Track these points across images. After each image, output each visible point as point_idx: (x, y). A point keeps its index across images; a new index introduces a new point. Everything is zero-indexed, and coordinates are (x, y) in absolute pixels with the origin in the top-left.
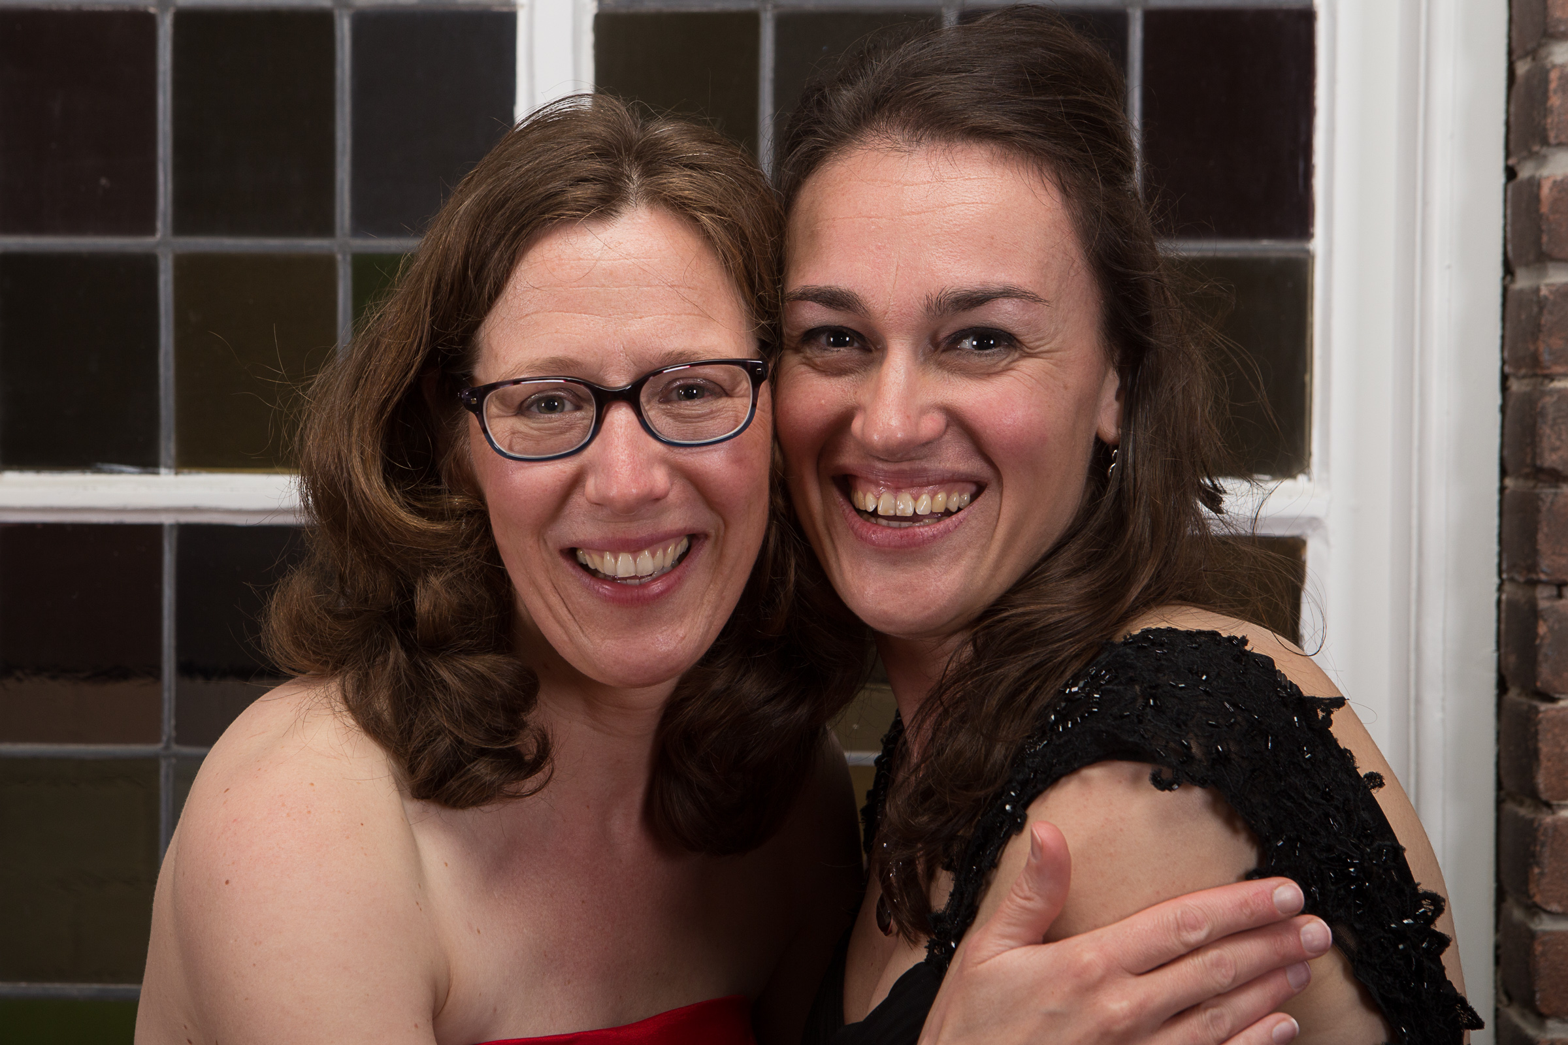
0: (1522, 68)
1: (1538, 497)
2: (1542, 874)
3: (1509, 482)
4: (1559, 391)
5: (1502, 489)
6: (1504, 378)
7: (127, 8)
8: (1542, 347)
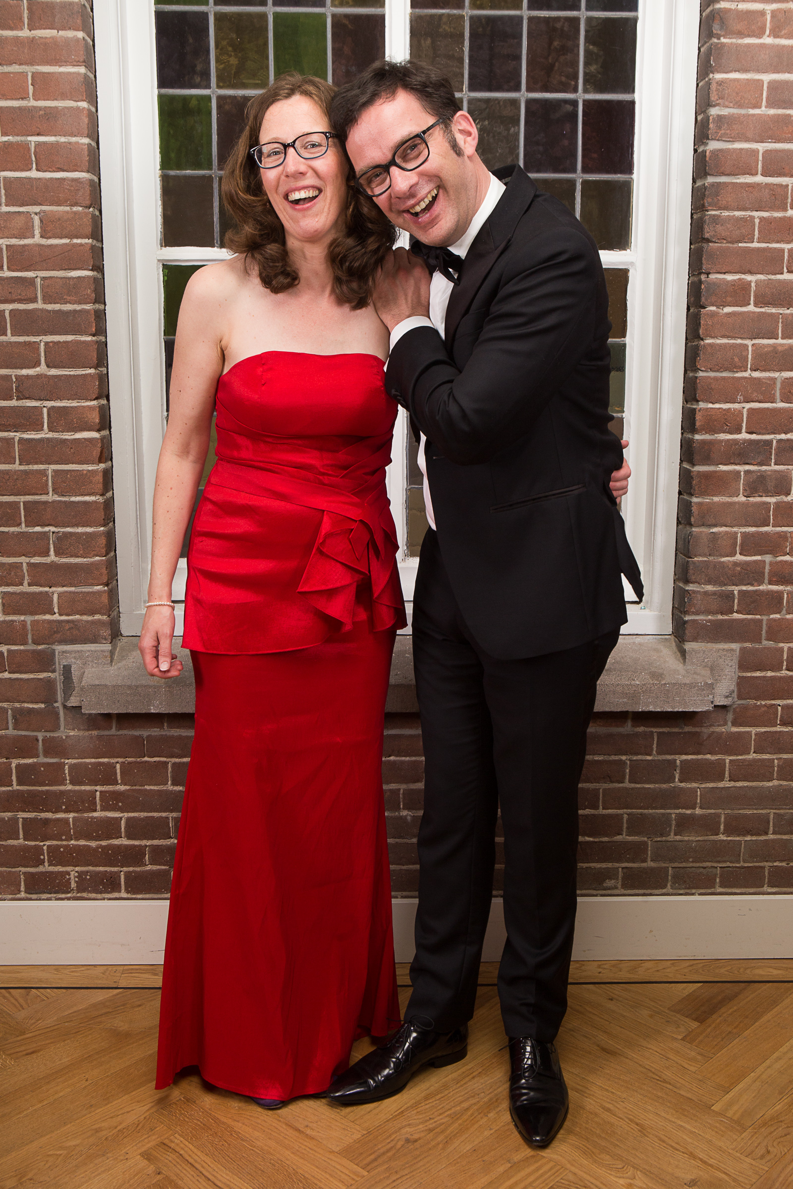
0: (699, 118)
1: (703, 247)
2: (700, 359)
3: (692, 246)
4: (710, 215)
5: (690, 249)
6: (692, 214)
8: (705, 201)
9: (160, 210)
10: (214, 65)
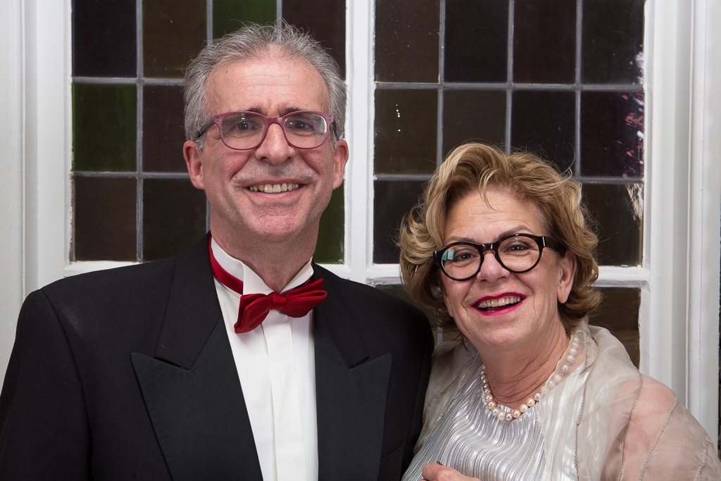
9: (70, 217)
10: (142, 50)
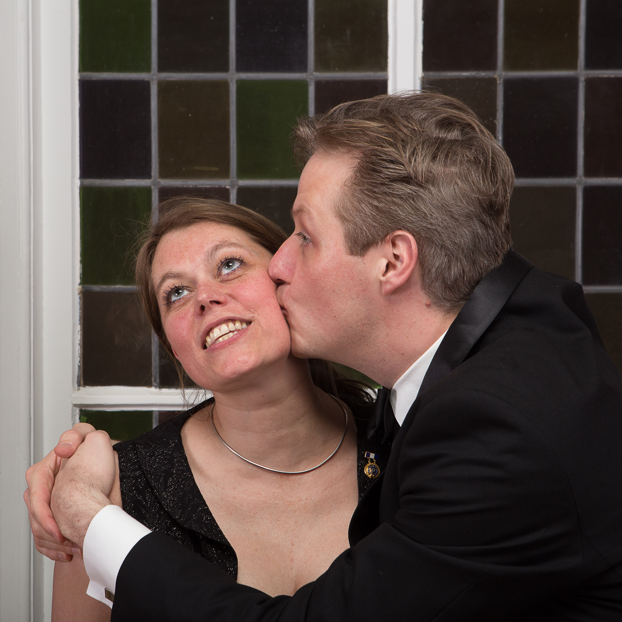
7: (217, 186)
9: (78, 337)
10: (157, 148)
